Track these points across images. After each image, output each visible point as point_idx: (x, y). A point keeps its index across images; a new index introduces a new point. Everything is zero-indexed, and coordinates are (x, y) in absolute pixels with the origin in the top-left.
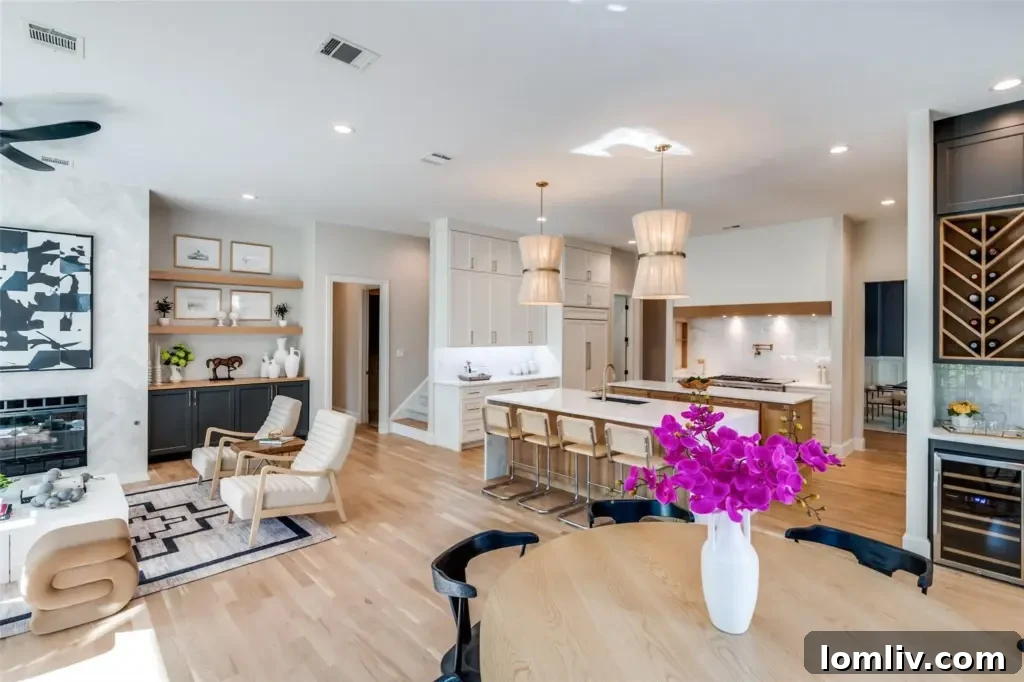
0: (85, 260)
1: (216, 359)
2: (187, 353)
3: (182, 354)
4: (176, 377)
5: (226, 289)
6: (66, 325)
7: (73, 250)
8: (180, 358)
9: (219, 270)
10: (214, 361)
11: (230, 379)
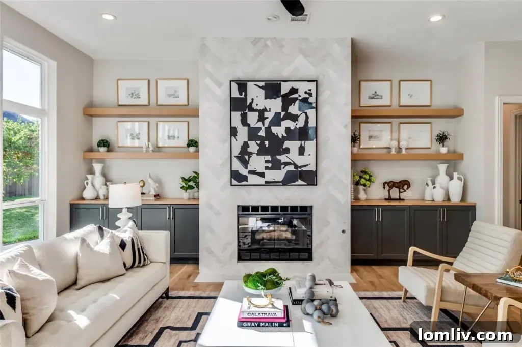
0: (312, 100)
1: (390, 182)
2: (370, 176)
3: (367, 177)
4: (362, 196)
5: (396, 121)
6: (302, 151)
7: (306, 93)
8: (366, 180)
9: (390, 106)
10: (388, 183)
11: (400, 199)
